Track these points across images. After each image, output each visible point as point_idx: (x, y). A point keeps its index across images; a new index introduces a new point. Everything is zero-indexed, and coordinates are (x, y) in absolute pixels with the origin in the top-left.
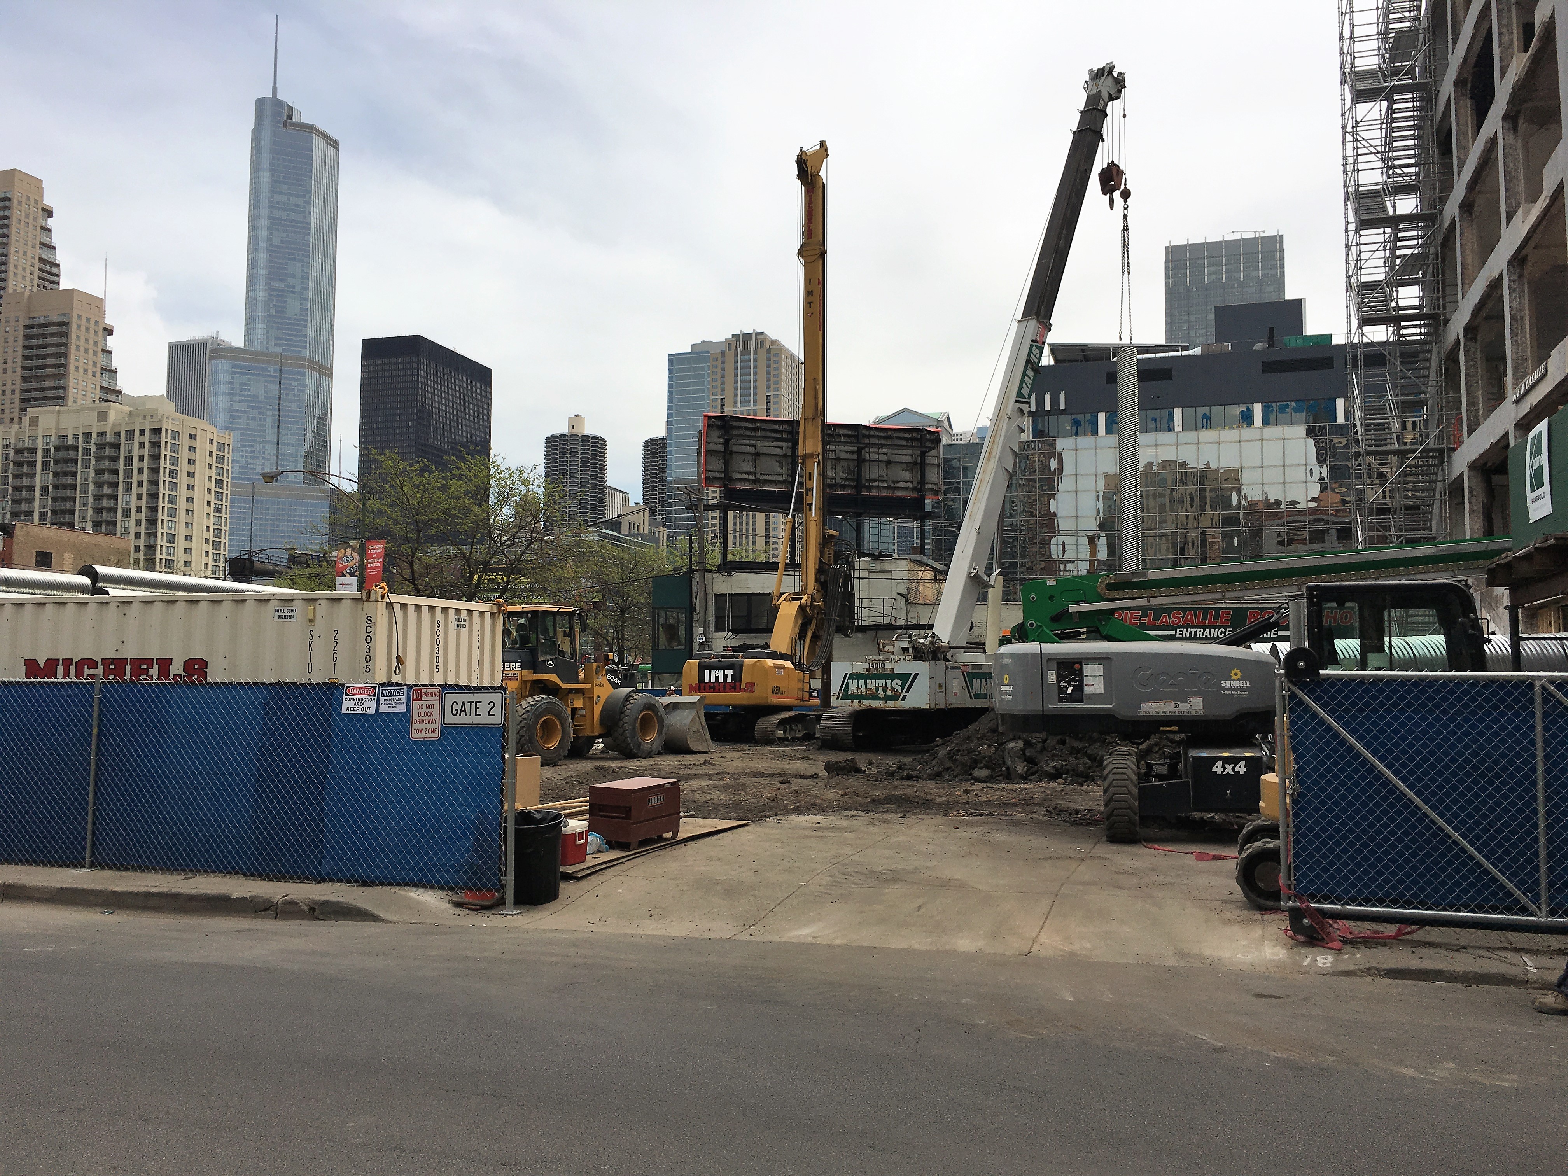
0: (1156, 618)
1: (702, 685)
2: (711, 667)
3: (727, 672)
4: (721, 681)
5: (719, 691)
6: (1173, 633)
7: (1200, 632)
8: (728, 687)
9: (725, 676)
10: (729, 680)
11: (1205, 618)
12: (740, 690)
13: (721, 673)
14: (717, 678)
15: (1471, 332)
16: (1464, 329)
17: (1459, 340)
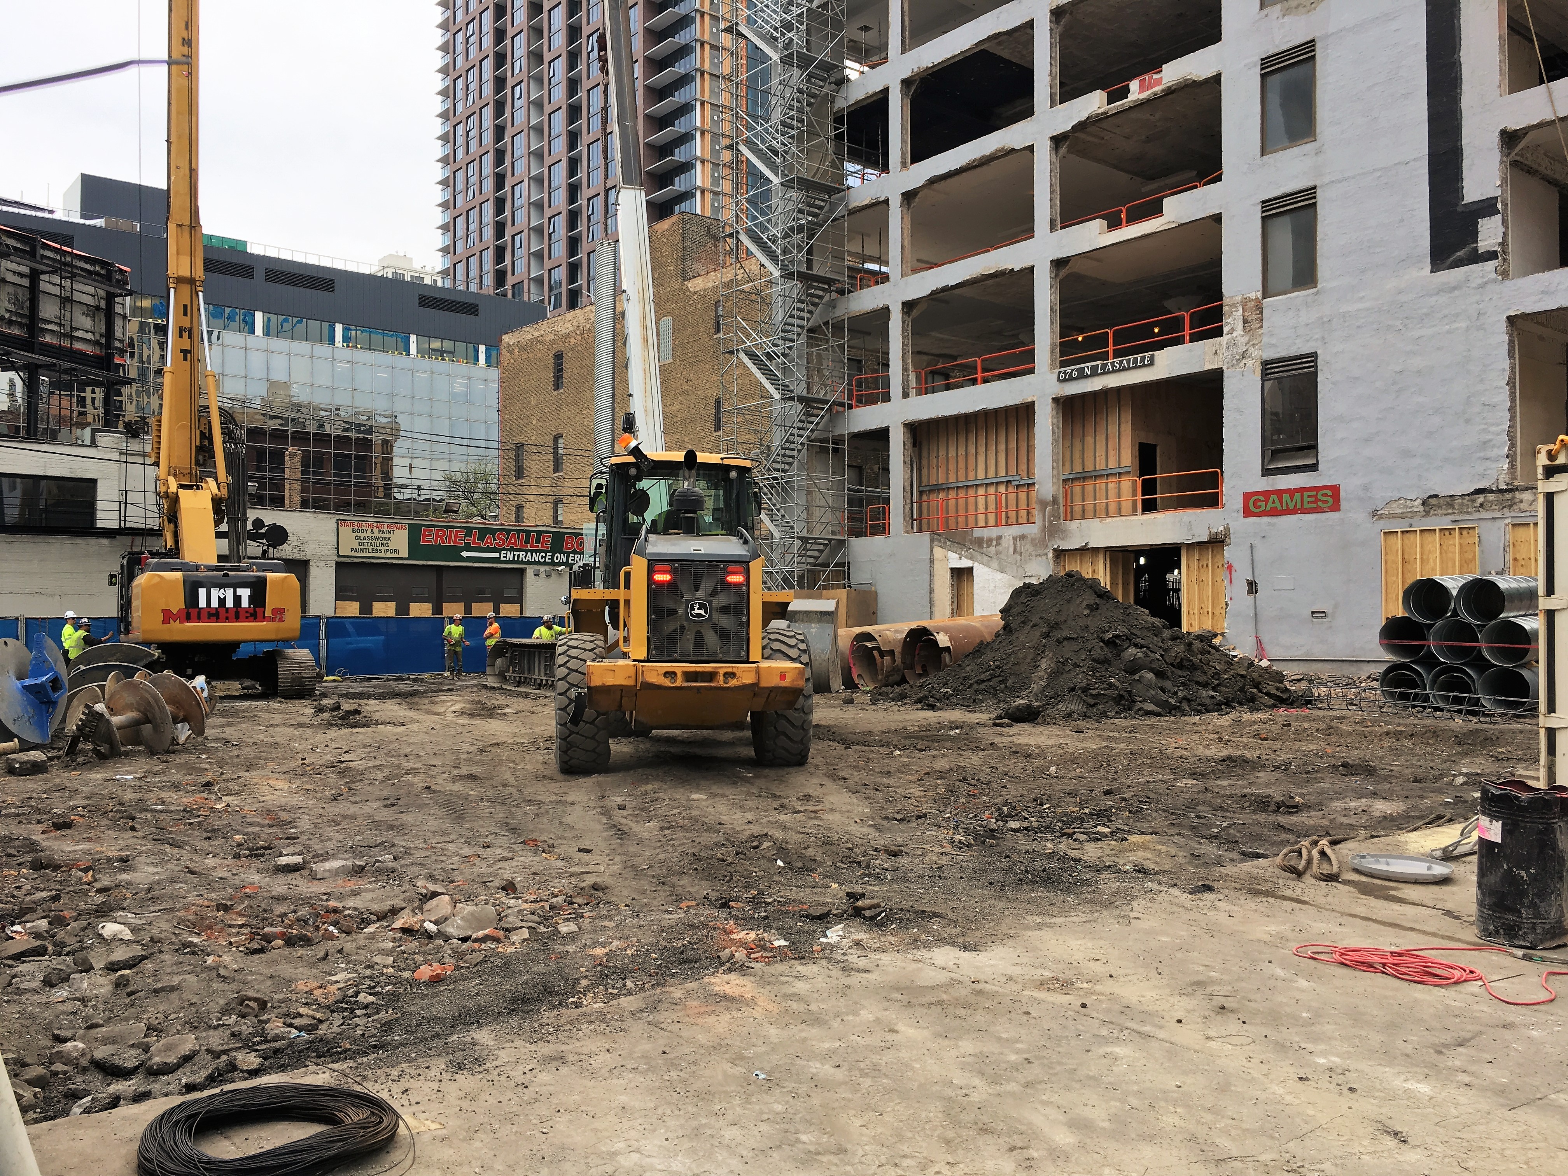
0: (481, 538)
1: (194, 612)
2: (209, 585)
3: (240, 591)
4: (230, 604)
5: (227, 619)
6: (497, 555)
7: (522, 555)
8: (242, 615)
9: (237, 599)
10: (245, 604)
11: (527, 541)
12: (264, 618)
13: (229, 594)
14: (222, 601)
15: (908, 306)
16: (903, 303)
17: (886, 310)
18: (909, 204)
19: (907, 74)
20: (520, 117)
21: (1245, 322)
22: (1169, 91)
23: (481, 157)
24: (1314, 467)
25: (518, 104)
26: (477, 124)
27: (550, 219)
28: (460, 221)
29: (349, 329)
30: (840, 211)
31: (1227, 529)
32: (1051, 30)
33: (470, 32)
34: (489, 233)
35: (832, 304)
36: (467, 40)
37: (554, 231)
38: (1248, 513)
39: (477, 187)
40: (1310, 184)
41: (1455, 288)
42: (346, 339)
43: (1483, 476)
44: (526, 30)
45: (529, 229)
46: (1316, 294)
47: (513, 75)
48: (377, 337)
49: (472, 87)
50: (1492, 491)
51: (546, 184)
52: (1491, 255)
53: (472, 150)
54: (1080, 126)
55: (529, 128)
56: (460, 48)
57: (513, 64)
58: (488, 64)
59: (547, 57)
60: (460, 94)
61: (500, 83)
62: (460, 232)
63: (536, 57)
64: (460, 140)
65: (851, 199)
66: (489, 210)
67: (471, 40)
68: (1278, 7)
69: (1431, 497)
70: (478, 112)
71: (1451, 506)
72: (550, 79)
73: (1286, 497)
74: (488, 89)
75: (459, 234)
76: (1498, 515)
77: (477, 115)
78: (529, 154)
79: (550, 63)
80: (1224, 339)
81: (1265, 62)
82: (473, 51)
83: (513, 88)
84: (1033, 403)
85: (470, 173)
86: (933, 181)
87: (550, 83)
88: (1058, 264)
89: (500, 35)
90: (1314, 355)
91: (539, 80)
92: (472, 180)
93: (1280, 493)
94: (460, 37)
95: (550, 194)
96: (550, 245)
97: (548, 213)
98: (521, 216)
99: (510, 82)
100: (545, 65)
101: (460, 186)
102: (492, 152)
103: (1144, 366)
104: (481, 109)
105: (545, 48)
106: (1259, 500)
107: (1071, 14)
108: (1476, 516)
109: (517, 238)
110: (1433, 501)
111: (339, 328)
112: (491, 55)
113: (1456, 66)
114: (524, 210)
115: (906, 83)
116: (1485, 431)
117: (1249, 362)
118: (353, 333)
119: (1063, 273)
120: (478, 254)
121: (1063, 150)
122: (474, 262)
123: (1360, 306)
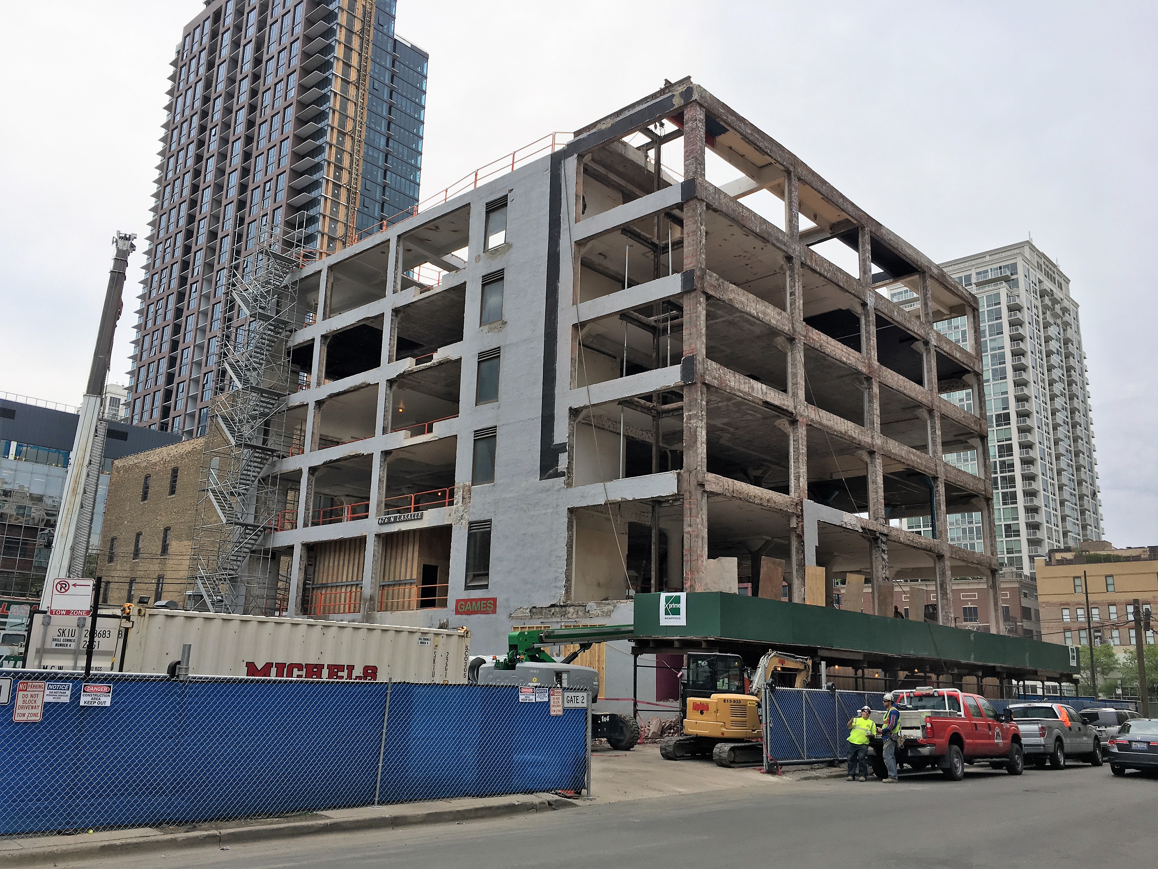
15: (313, 470)
16: (310, 468)
17: (300, 472)
18: (320, 408)
19: (324, 333)
20: (194, 304)
21: (463, 498)
22: (441, 364)
23: (163, 328)
24: (486, 587)
25: (193, 295)
26: (164, 305)
27: (205, 374)
28: (143, 370)
29: (22, 446)
30: (283, 407)
31: (447, 621)
32: (392, 320)
33: (168, 245)
34: (162, 380)
35: (273, 464)
36: (165, 250)
37: (207, 382)
38: (457, 612)
39: (158, 348)
40: (495, 424)
41: (548, 490)
42: (18, 453)
43: (555, 597)
44: (204, 248)
45: (190, 380)
46: (494, 486)
47: (192, 276)
48: (43, 452)
49: (164, 281)
50: (557, 606)
51: (205, 350)
52: (563, 474)
53: (158, 322)
54: (401, 376)
55: (199, 312)
56: (159, 254)
57: (193, 269)
58: (176, 268)
59: (216, 267)
60: (155, 284)
61: (183, 280)
62: (142, 377)
63: (209, 266)
64: (151, 315)
65: (290, 401)
66: (164, 364)
67: (168, 250)
68: (487, 327)
69: (534, 607)
70: (165, 298)
71: (541, 613)
72: (217, 282)
73: (474, 603)
74: (174, 284)
75: (141, 379)
76: (559, 620)
77: (164, 300)
78: (197, 329)
79: (218, 272)
80: (455, 506)
81: (481, 355)
82: (168, 257)
83: (191, 285)
84: (365, 537)
85: (155, 338)
86: (331, 396)
87: (216, 284)
88: (386, 454)
89: (187, 249)
90: (490, 521)
91: (210, 281)
92: (155, 343)
93: (471, 600)
94: (160, 248)
95: (207, 357)
96: (203, 392)
97: (204, 370)
98: (185, 371)
99: (190, 281)
100: (214, 273)
101: (146, 346)
102: (171, 325)
103: (418, 519)
104: (168, 296)
105: (216, 262)
106: (462, 605)
107: (404, 312)
108: (551, 620)
109: (181, 385)
110: (534, 610)
111: (14, 445)
112: (180, 262)
113: (554, 371)
114: (188, 367)
115: (324, 337)
116: (556, 571)
117: (463, 522)
118: (25, 448)
119: (389, 459)
120: (152, 394)
121: (394, 387)
122: (149, 399)
123: (510, 495)
